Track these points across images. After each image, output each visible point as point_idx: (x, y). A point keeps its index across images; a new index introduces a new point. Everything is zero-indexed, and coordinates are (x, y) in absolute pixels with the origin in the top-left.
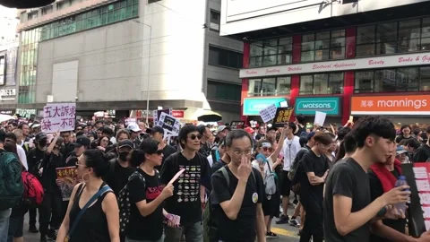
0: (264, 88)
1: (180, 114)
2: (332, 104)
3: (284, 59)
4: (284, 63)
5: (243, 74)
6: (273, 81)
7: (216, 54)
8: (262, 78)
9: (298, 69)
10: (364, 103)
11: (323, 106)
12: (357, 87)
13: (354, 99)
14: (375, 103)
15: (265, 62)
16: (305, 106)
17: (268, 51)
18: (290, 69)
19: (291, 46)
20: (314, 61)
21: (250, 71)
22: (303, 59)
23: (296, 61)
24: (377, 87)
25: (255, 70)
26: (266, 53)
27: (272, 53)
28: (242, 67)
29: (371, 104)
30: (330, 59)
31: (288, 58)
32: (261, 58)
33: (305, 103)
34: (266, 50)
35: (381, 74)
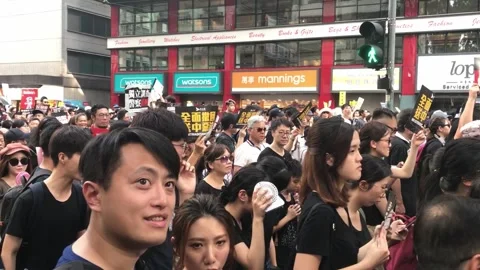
0: (137, 63)
1: (32, 93)
2: (213, 80)
3: (159, 28)
4: (160, 33)
5: (112, 44)
6: (148, 52)
7: (76, 19)
8: (135, 49)
9: (175, 40)
10: (245, 79)
11: (203, 83)
12: (238, 62)
13: (235, 76)
14: (256, 79)
15: (134, 30)
16: (184, 83)
17: (141, 18)
18: (166, 40)
19: (166, 13)
20: (193, 32)
21: (120, 40)
22: (180, 29)
23: (173, 30)
24: (259, 61)
25: (125, 40)
26: (138, 19)
27: (144, 20)
28: (109, 35)
29: (251, 79)
30: (209, 29)
31: (165, 27)
32: (131, 27)
33: (185, 80)
34: (138, 16)
35: (262, 48)
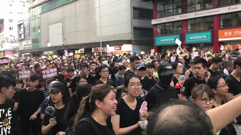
0: (167, 30)
1: (119, 48)
2: (207, 36)
3: (177, 11)
4: (178, 14)
5: (154, 22)
6: (171, 24)
7: (137, 12)
8: (165, 23)
9: (185, 16)
10: (226, 34)
11: (202, 37)
12: (222, 24)
13: (220, 32)
14: (233, 33)
15: (164, 14)
16: (191, 38)
17: (168, 7)
18: (181, 17)
19: (181, 3)
20: (195, 11)
21: (158, 20)
22: (188, 11)
23: (184, 12)
24: (234, 23)
25: (160, 19)
26: (166, 9)
27: (169, 8)
28: (152, 18)
29: (230, 33)
30: (204, 9)
31: (180, 11)
32: (163, 12)
33: (191, 36)
34: (166, 6)
35: (237, 15)
